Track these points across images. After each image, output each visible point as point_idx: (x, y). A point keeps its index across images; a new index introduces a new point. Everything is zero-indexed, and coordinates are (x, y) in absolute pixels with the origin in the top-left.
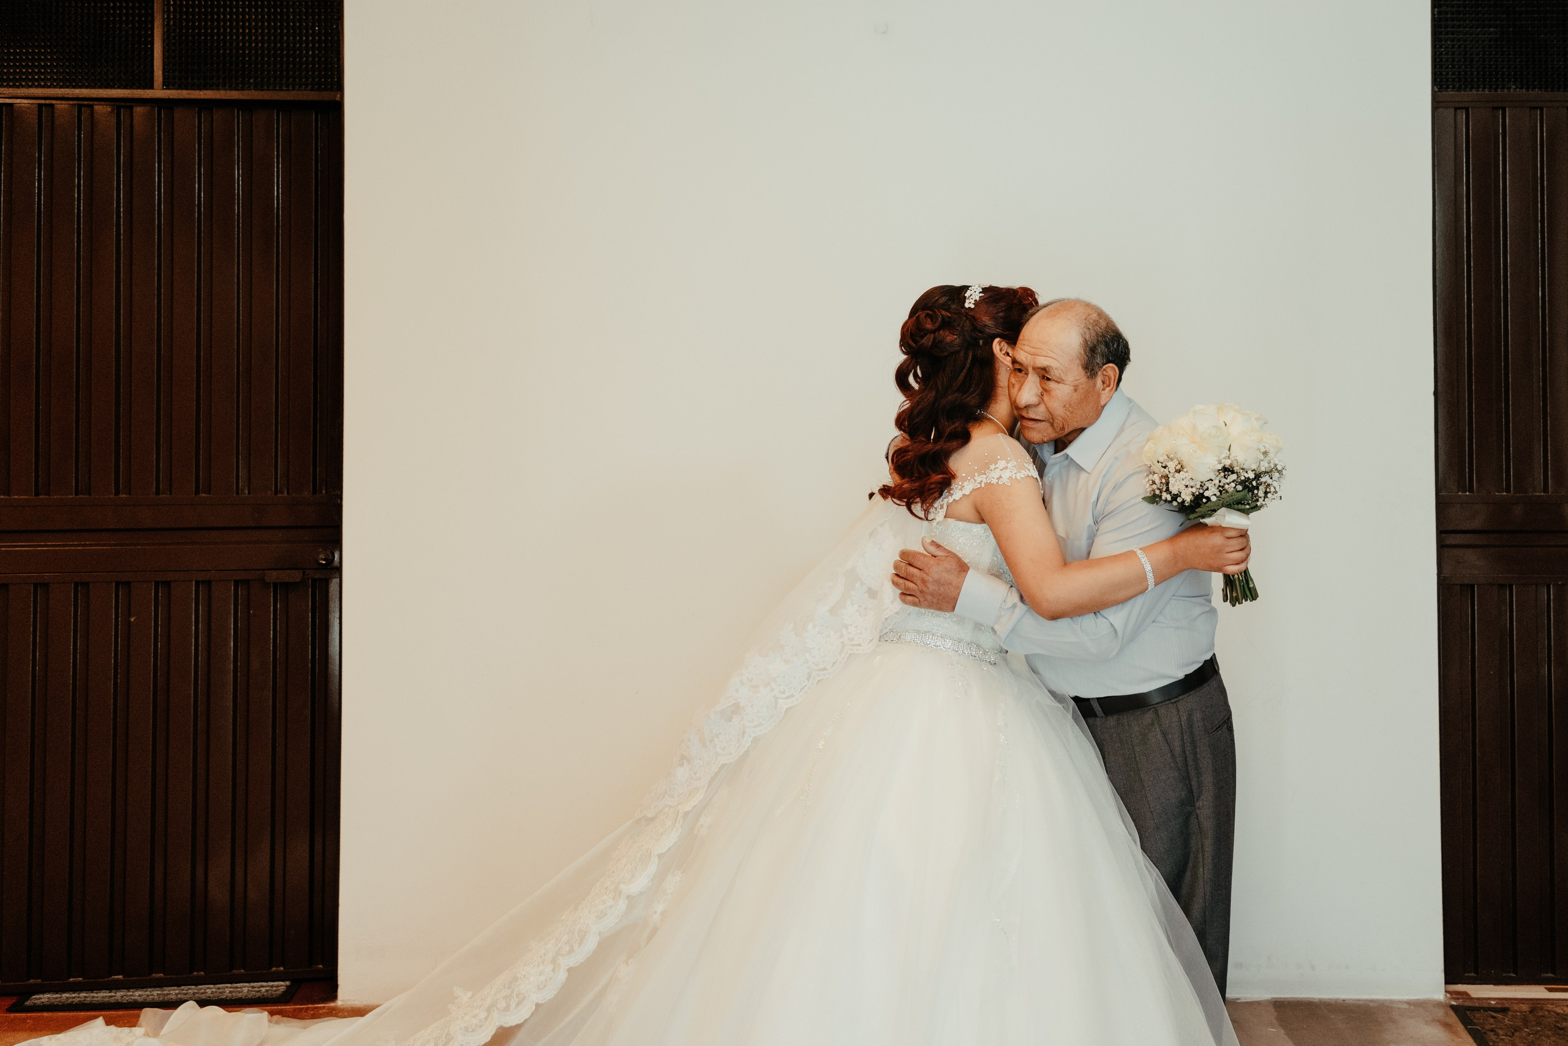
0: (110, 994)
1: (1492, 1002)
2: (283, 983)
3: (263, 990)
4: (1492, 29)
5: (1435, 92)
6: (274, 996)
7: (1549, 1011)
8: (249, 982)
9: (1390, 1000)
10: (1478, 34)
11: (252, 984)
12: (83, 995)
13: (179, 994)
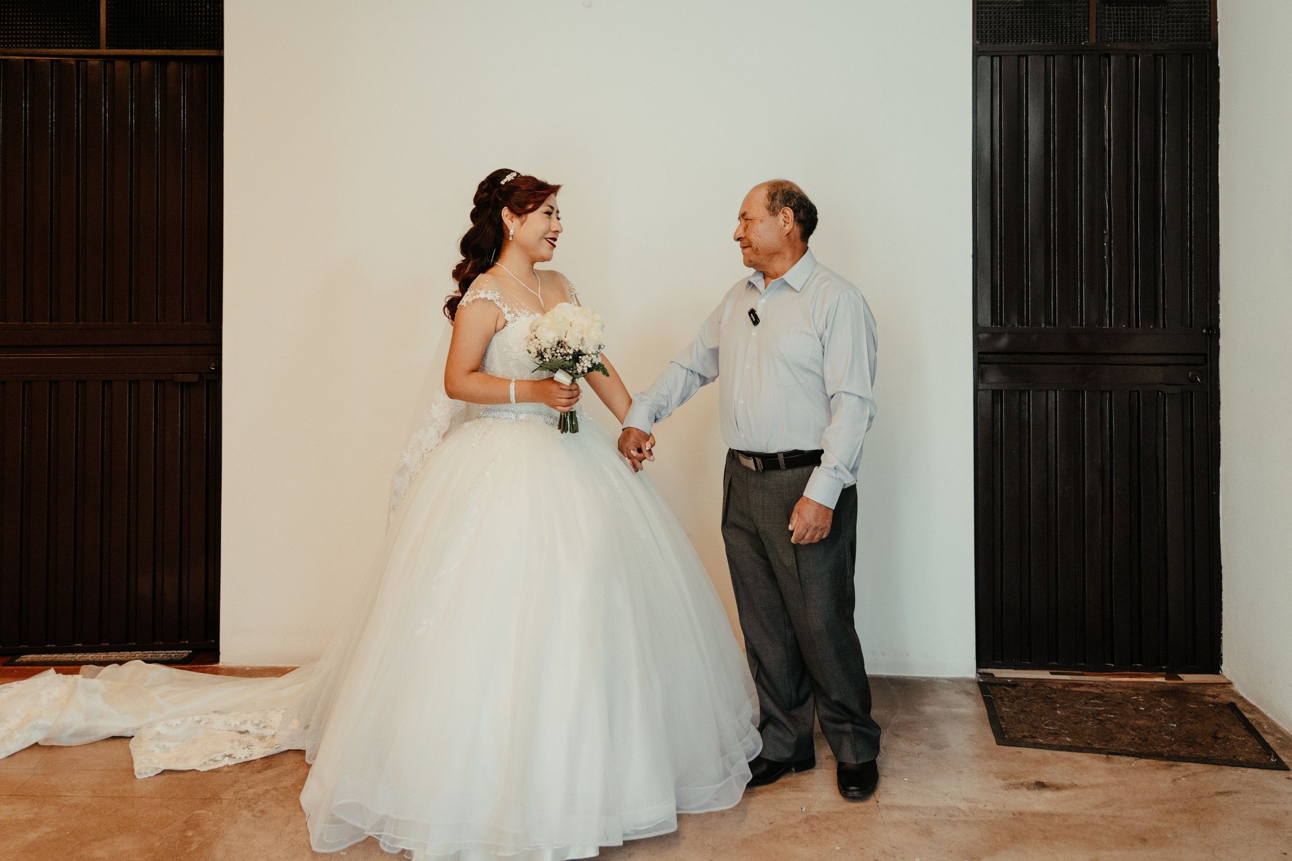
0: (71, 657)
1: (1009, 681)
2: (187, 651)
3: (173, 655)
5: (977, 44)
6: (179, 659)
7: (1045, 687)
8: (165, 650)
9: (937, 678)
11: (167, 652)
12: (55, 656)
13: (117, 656)
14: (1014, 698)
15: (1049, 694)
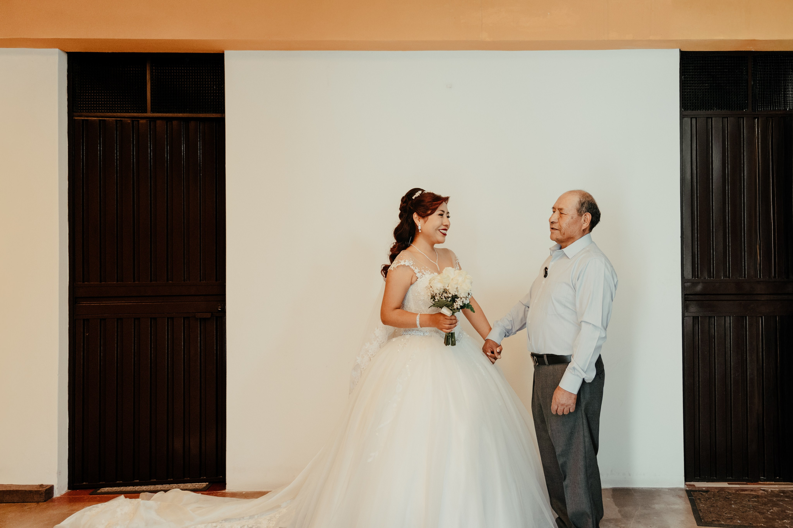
0: (133, 488)
1: (704, 489)
2: (205, 483)
3: (197, 486)
4: (706, 85)
5: (683, 111)
6: (201, 488)
7: (725, 492)
8: (190, 483)
9: (662, 488)
10: (701, 87)
11: (192, 484)
12: (122, 488)
13: (162, 487)
14: (707, 499)
15: (727, 496)
